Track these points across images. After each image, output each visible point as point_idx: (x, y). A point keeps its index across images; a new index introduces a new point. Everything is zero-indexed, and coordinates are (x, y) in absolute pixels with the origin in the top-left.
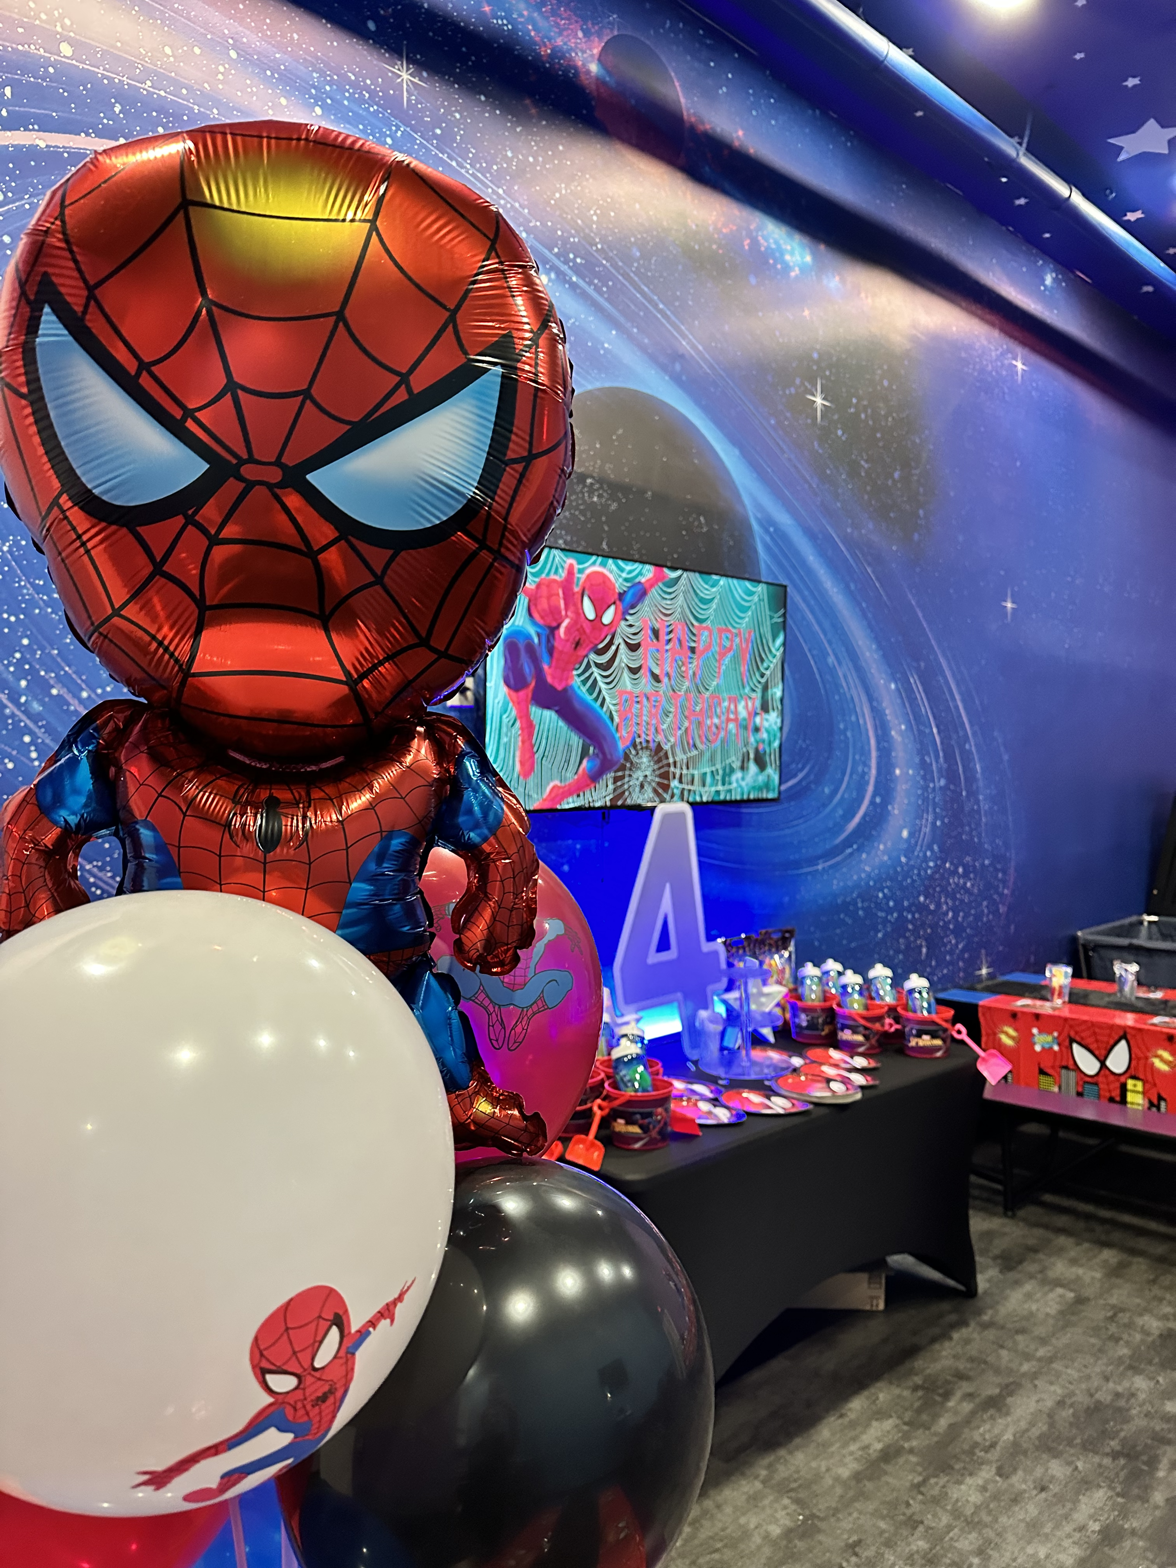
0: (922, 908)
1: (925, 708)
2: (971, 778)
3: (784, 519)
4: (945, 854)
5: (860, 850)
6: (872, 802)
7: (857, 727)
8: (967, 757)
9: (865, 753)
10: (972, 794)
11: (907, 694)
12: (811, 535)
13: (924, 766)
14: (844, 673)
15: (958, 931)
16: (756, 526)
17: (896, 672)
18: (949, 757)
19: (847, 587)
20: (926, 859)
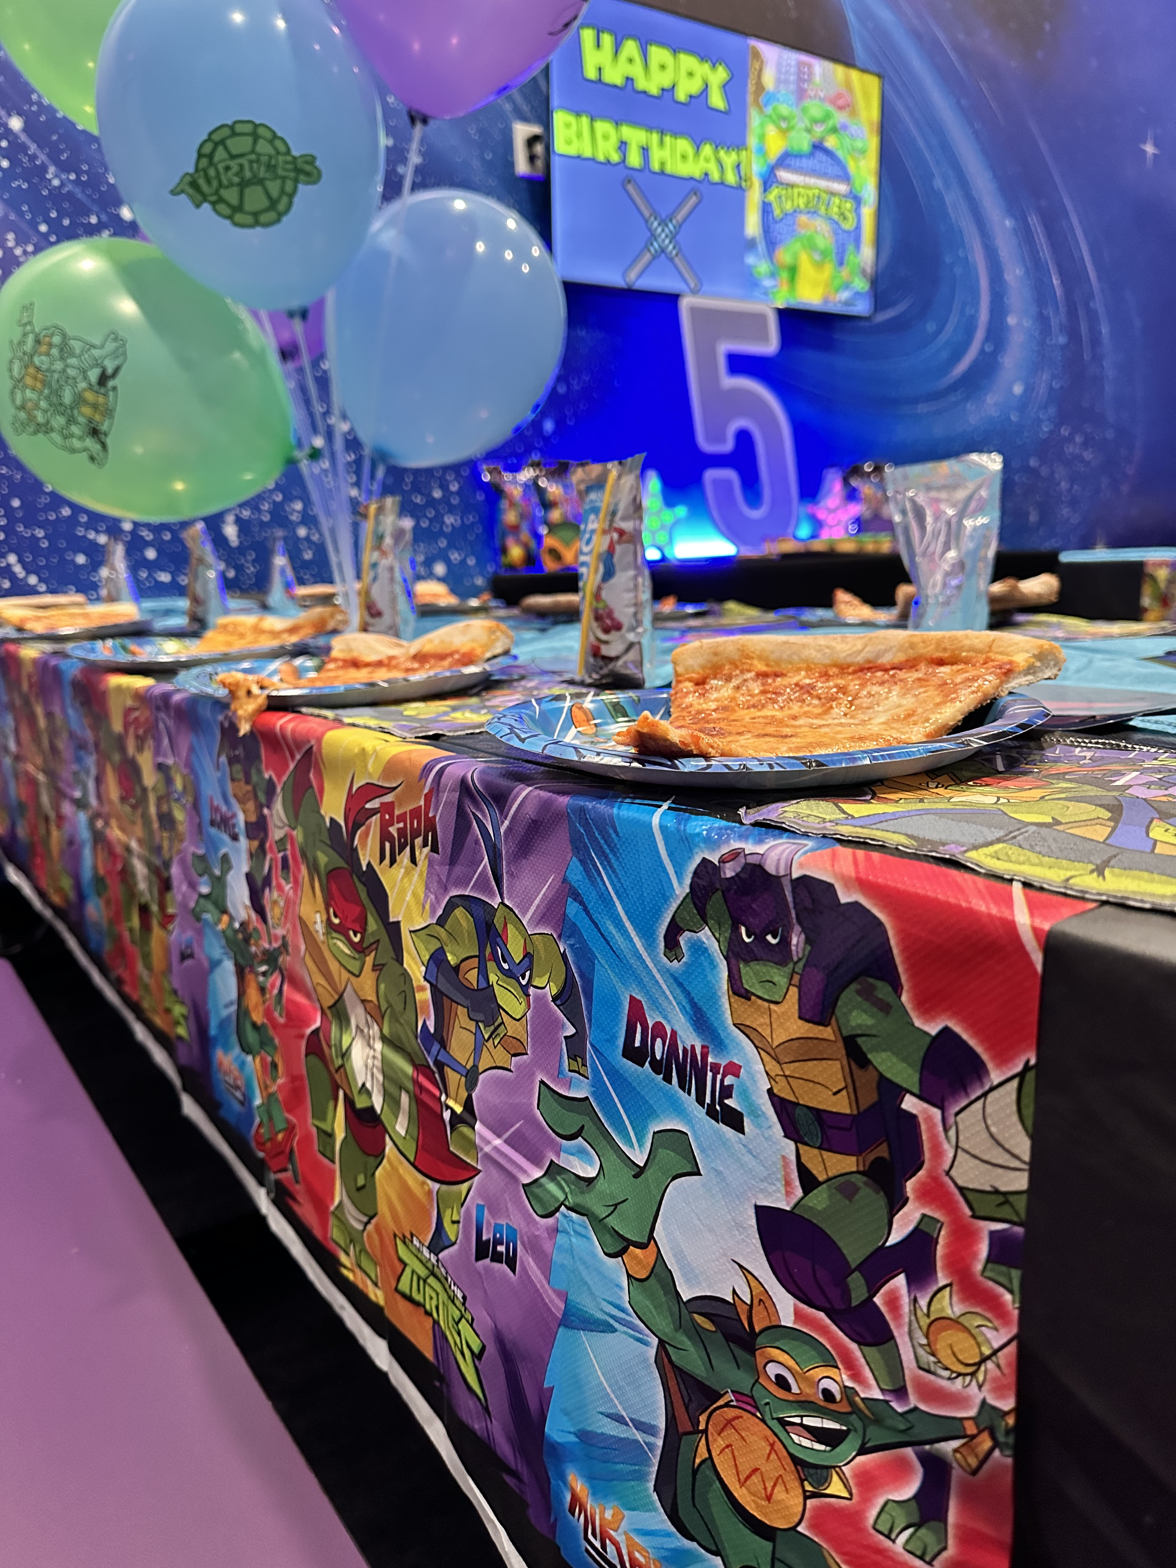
0: (1034, 472)
1: (1045, 253)
2: (1095, 341)
3: (886, 15)
4: (1061, 419)
5: (967, 399)
6: (982, 351)
7: (966, 262)
8: (1092, 316)
9: (974, 292)
10: (1097, 358)
11: (1025, 235)
12: (917, 36)
13: (1042, 320)
14: (952, 198)
15: (1074, 503)
16: (851, 17)
17: (1014, 207)
18: (1072, 312)
19: (958, 102)
20: (1039, 421)
